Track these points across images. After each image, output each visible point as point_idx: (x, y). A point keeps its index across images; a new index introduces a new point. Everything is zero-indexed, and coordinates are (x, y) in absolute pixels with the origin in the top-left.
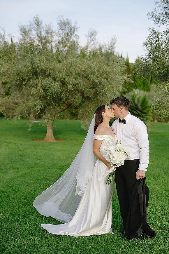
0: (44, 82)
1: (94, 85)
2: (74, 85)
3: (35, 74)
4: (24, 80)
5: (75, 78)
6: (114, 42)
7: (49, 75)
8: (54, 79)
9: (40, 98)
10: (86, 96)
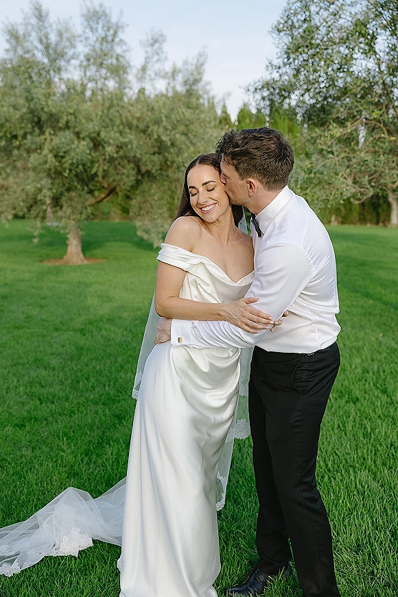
0: (56, 141)
1: (161, 148)
2: (119, 147)
3: (39, 124)
4: (15, 137)
5: (121, 133)
6: (202, 60)
7: (67, 127)
8: (78, 134)
9: (49, 175)
10: (143, 169)
